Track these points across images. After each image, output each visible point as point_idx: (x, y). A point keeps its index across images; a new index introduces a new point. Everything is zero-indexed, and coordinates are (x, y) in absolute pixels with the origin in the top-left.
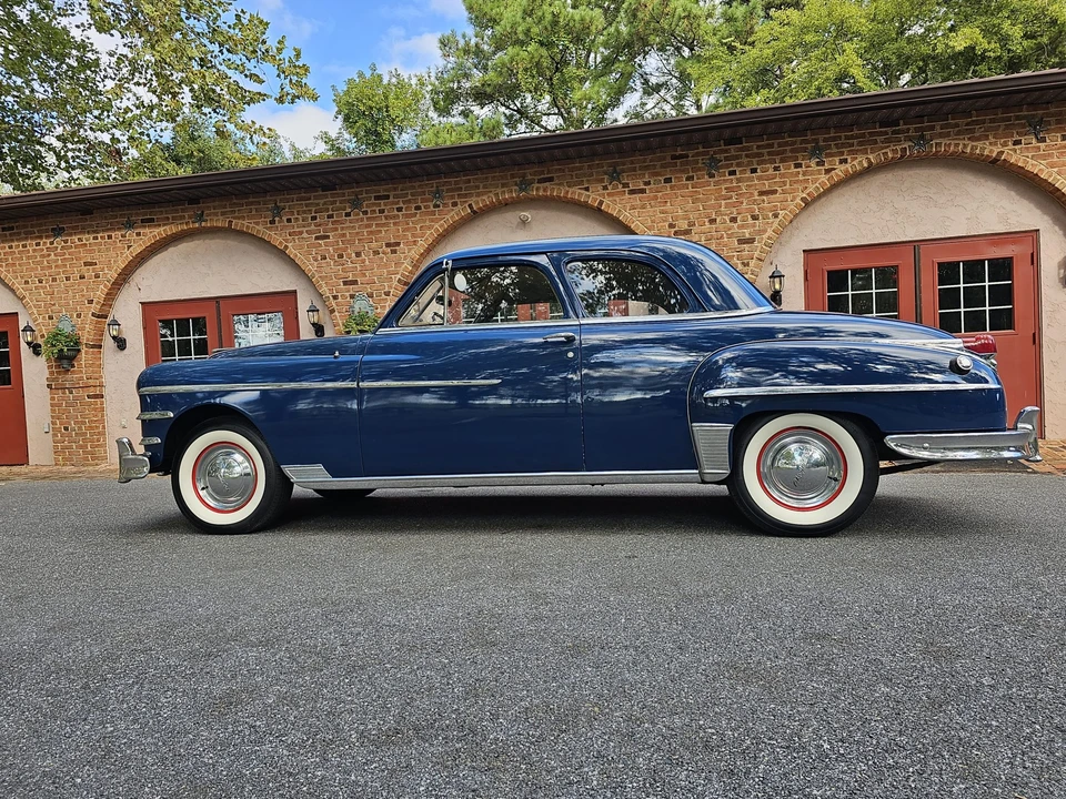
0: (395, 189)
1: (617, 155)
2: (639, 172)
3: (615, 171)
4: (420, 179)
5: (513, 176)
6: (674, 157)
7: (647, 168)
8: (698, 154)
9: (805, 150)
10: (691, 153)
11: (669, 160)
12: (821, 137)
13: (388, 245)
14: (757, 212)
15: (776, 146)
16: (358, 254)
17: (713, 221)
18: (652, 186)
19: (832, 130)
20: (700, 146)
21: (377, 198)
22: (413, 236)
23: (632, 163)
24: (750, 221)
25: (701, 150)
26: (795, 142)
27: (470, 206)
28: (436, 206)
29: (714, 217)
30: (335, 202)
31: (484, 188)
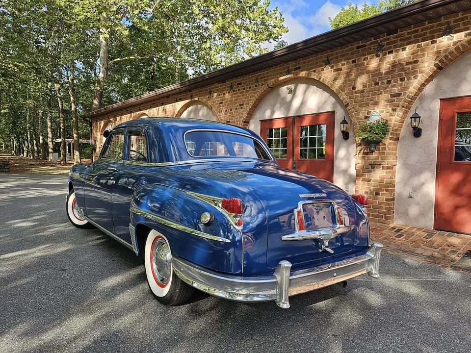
0: (244, 80)
1: (329, 51)
2: (340, 59)
3: (328, 59)
4: (251, 74)
5: (284, 69)
6: (358, 47)
7: (343, 55)
8: (371, 44)
9: (440, 30)
10: (367, 43)
11: (355, 49)
12: (452, 20)
13: (240, 105)
14: (404, 76)
15: (420, 31)
16: (231, 110)
17: (377, 84)
18: (345, 66)
19: (460, 13)
20: (372, 38)
21: (238, 84)
22: (248, 101)
23: (337, 54)
24: (399, 82)
25: (373, 41)
26: (433, 27)
27: (268, 84)
28: (256, 86)
29: (377, 81)
30: (225, 88)
31: (273, 76)
